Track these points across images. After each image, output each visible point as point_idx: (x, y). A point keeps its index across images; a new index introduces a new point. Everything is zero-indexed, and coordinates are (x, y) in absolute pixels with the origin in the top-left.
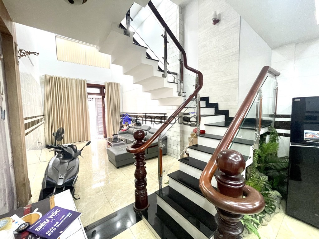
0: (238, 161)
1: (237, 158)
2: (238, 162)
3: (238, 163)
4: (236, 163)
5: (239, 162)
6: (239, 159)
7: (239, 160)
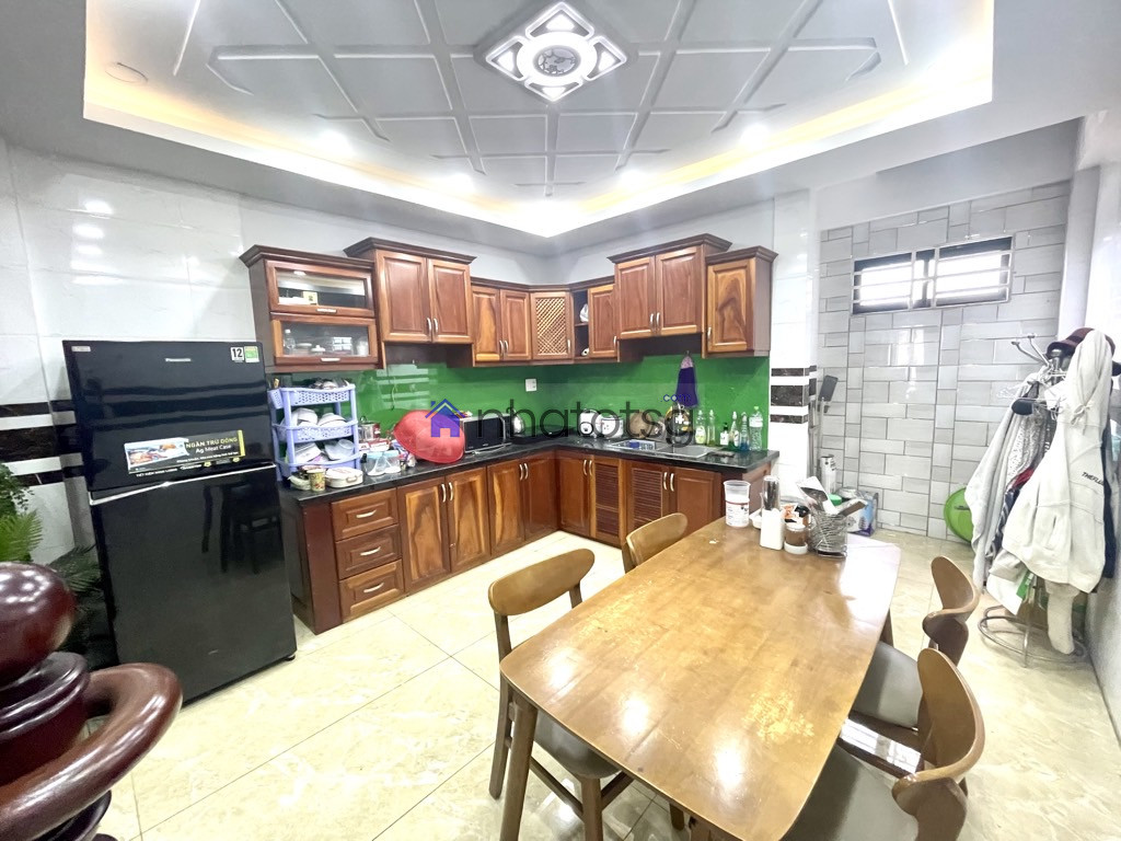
0: (37, 594)
1: (28, 587)
2: (37, 600)
3: (43, 602)
4: (32, 610)
5: (49, 594)
6: (37, 585)
7: (42, 588)
